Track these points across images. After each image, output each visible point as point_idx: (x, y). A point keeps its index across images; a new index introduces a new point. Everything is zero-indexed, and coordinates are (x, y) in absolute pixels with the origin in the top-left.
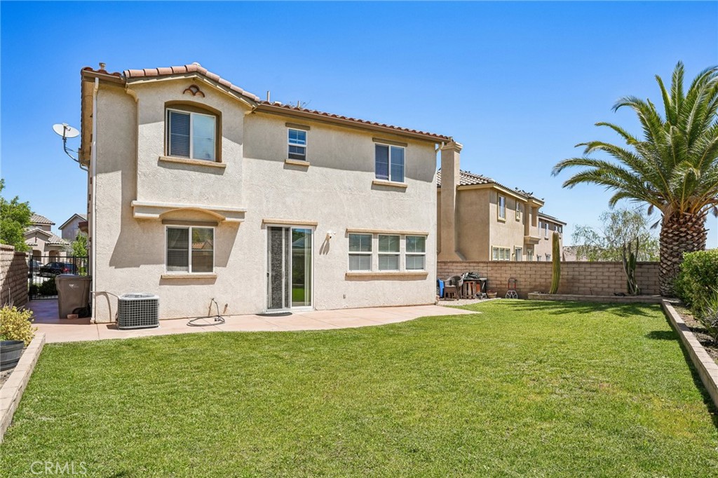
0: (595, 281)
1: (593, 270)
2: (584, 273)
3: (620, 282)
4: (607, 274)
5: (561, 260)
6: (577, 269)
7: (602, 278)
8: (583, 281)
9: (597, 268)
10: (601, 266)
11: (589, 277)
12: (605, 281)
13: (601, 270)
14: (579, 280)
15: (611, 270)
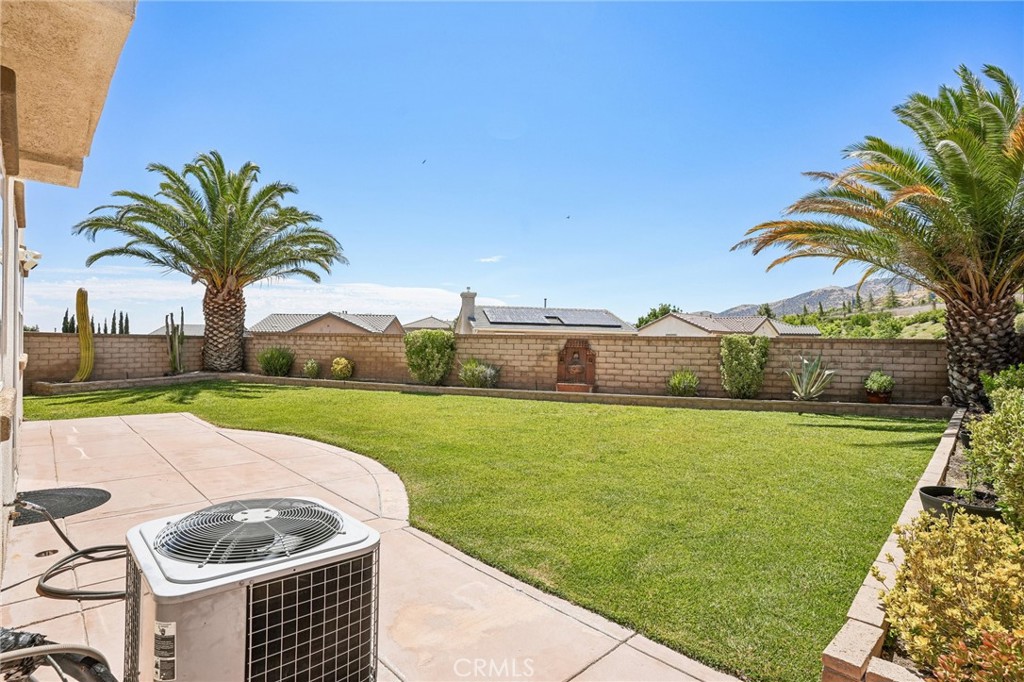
0: (125, 360)
1: (123, 345)
2: (110, 350)
3: (154, 360)
4: (140, 350)
5: (96, 332)
6: (101, 345)
7: (134, 355)
8: (109, 361)
9: (127, 342)
10: (132, 340)
11: (117, 355)
12: (137, 360)
13: (132, 345)
14: (103, 359)
15: (144, 345)
